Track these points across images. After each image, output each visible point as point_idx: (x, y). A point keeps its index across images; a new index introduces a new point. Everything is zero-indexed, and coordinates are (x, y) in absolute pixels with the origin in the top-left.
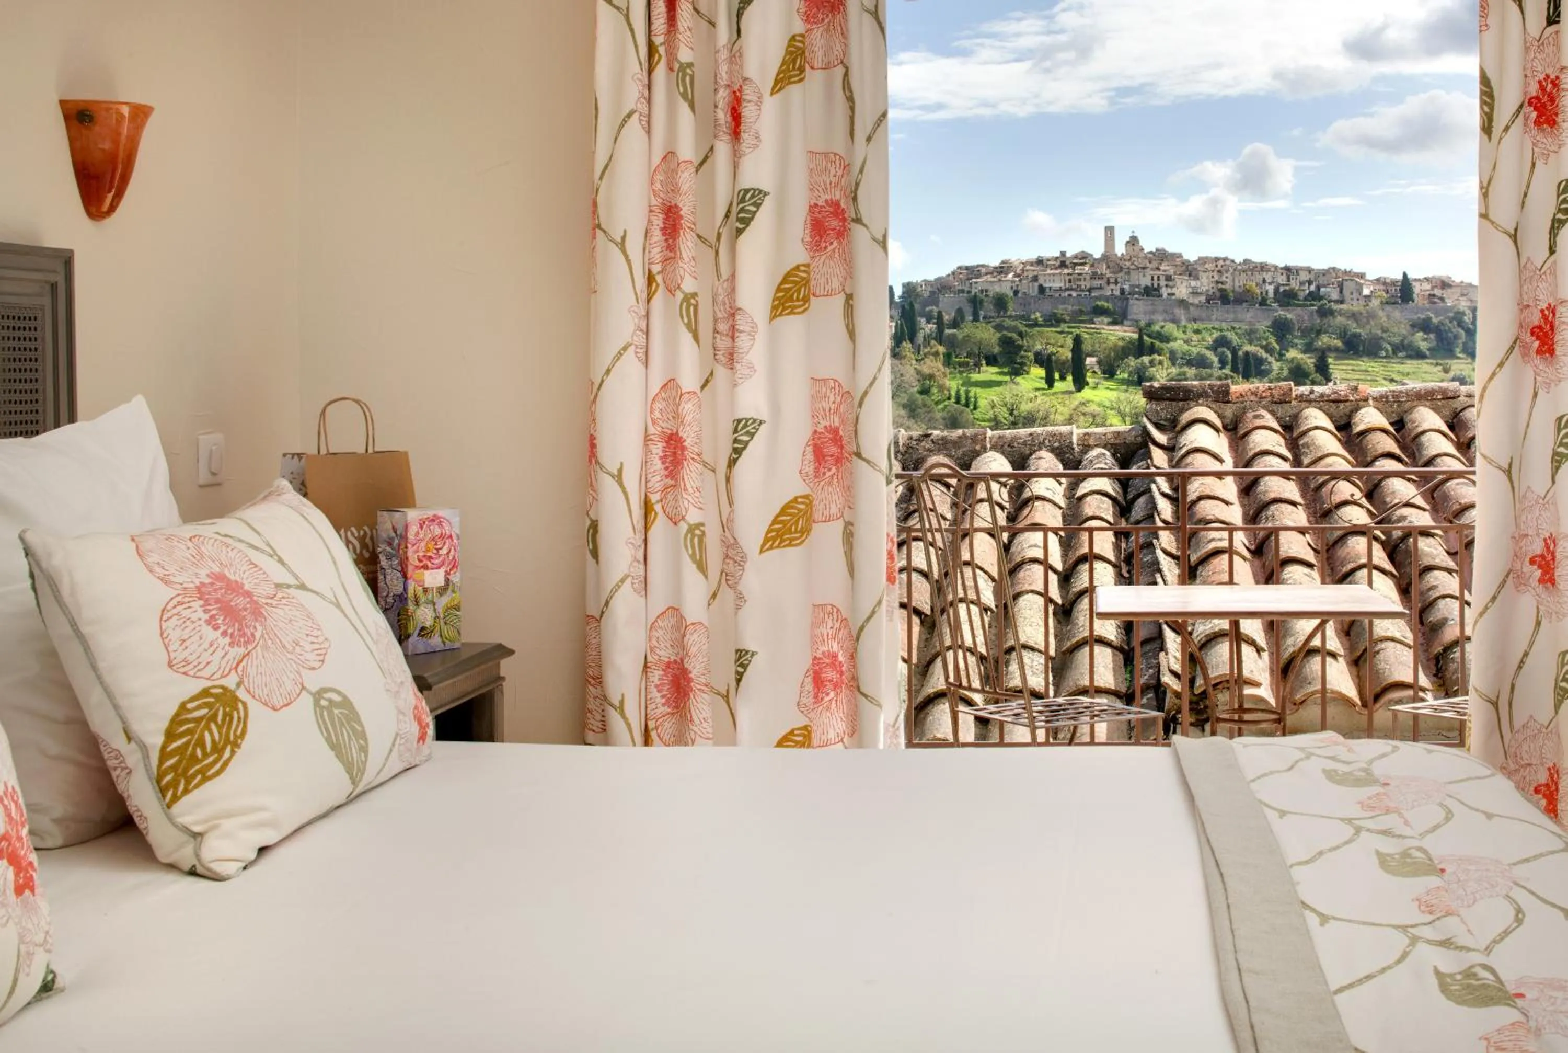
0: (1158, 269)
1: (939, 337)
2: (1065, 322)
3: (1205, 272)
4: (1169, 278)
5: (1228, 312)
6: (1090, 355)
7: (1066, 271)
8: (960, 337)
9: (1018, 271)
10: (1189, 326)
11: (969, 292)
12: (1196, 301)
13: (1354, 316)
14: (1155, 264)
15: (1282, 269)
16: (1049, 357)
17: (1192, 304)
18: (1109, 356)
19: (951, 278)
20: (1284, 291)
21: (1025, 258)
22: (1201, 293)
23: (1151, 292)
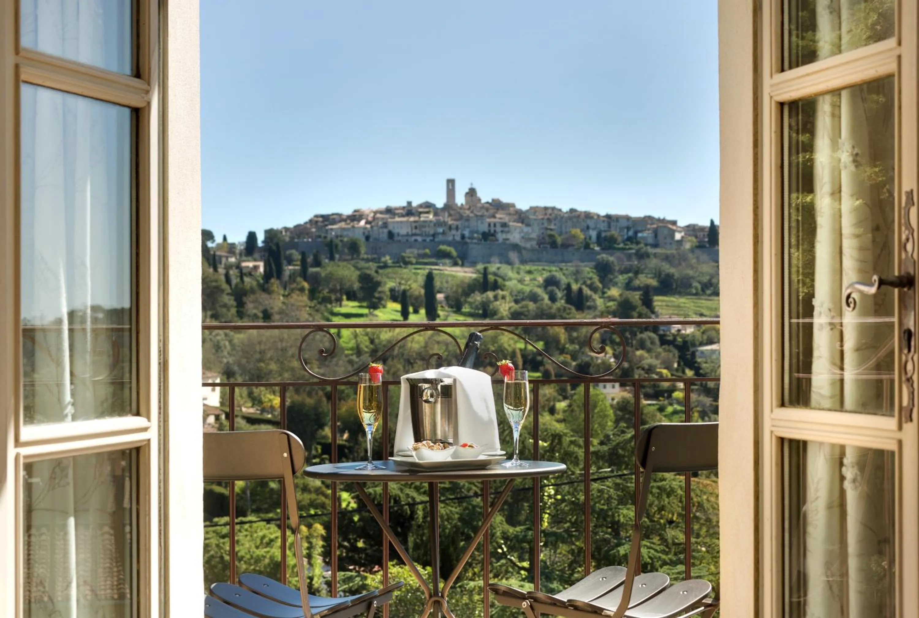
0: (494, 217)
1: (304, 273)
2: (412, 264)
3: (535, 219)
4: (504, 225)
5: (556, 255)
6: (439, 292)
7: (412, 219)
8: (323, 275)
9: (370, 219)
10: (522, 267)
11: (325, 237)
12: (528, 245)
13: (667, 258)
14: (492, 211)
15: (604, 217)
16: (404, 292)
17: (525, 248)
18: (456, 292)
19: (308, 226)
20: (606, 236)
21: (375, 208)
22: (532, 239)
23: (487, 236)
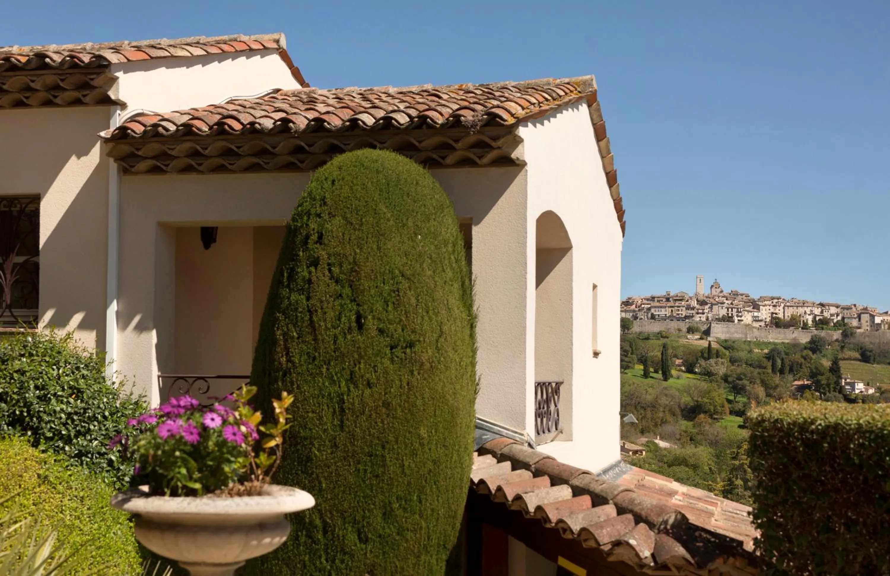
0: (732, 304)
2: (668, 337)
3: (763, 306)
4: (739, 310)
5: (780, 333)
7: (669, 305)
9: (638, 304)
12: (758, 326)
14: (729, 301)
15: (818, 304)
16: (648, 358)
17: (755, 328)
18: (692, 358)
20: (819, 320)
21: (644, 296)
22: (761, 321)
23: (726, 319)
